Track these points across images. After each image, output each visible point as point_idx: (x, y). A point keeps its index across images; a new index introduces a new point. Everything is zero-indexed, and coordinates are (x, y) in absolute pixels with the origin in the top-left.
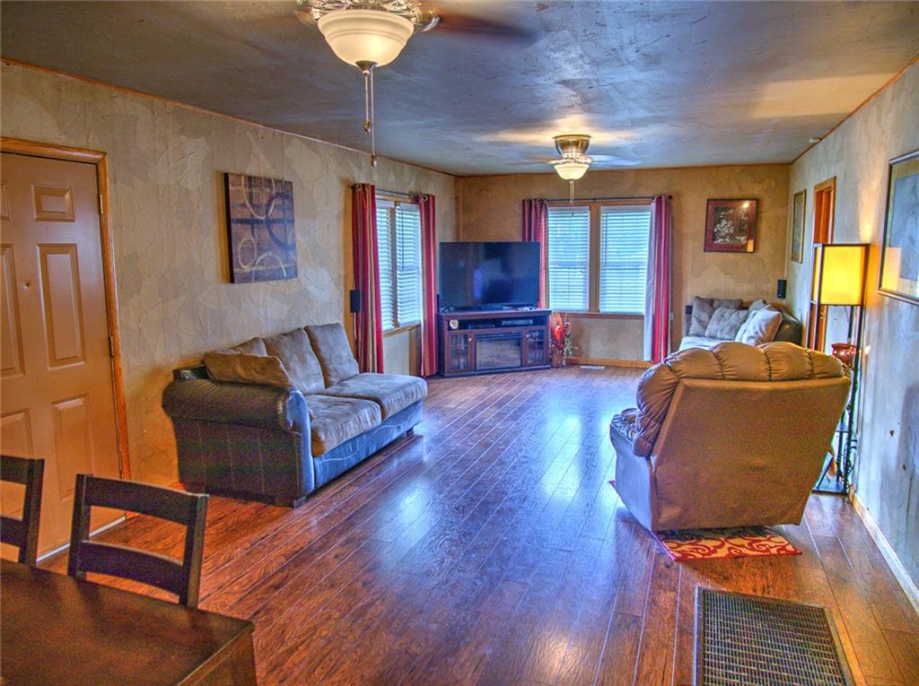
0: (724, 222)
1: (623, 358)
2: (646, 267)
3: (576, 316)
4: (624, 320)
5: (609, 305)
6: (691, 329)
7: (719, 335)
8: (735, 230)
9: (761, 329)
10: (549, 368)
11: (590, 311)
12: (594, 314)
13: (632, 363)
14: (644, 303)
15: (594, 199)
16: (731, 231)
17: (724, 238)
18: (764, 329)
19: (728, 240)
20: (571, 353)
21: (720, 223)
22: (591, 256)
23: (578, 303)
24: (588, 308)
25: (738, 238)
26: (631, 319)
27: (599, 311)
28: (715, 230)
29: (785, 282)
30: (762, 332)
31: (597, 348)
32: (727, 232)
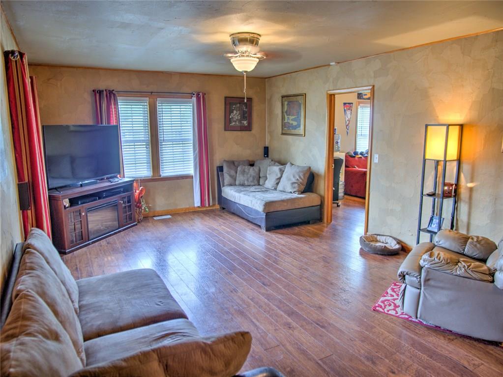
0: (235, 112)
1: (179, 207)
2: (192, 142)
3: (144, 181)
4: (178, 180)
5: (167, 171)
6: (225, 181)
7: (246, 183)
8: (241, 117)
9: (300, 177)
10: (136, 224)
11: (153, 176)
12: (157, 179)
13: (186, 209)
14: (192, 166)
15: (152, 92)
16: (239, 118)
17: (235, 122)
18: (302, 177)
19: (237, 123)
20: (147, 210)
21: (233, 112)
22: (152, 136)
23: (145, 172)
24: (152, 174)
25: (243, 122)
26: (183, 179)
27: (160, 176)
28: (231, 117)
29: (268, 148)
30: (302, 179)
31: (160, 202)
32: (237, 118)
